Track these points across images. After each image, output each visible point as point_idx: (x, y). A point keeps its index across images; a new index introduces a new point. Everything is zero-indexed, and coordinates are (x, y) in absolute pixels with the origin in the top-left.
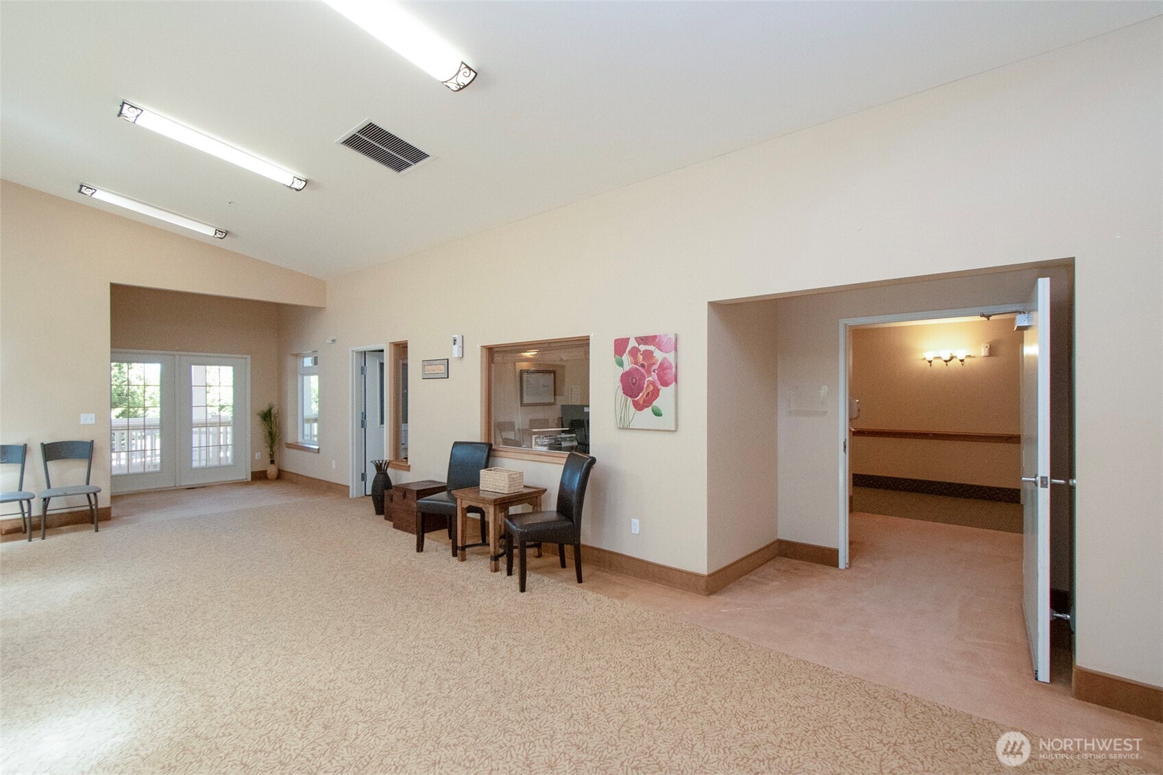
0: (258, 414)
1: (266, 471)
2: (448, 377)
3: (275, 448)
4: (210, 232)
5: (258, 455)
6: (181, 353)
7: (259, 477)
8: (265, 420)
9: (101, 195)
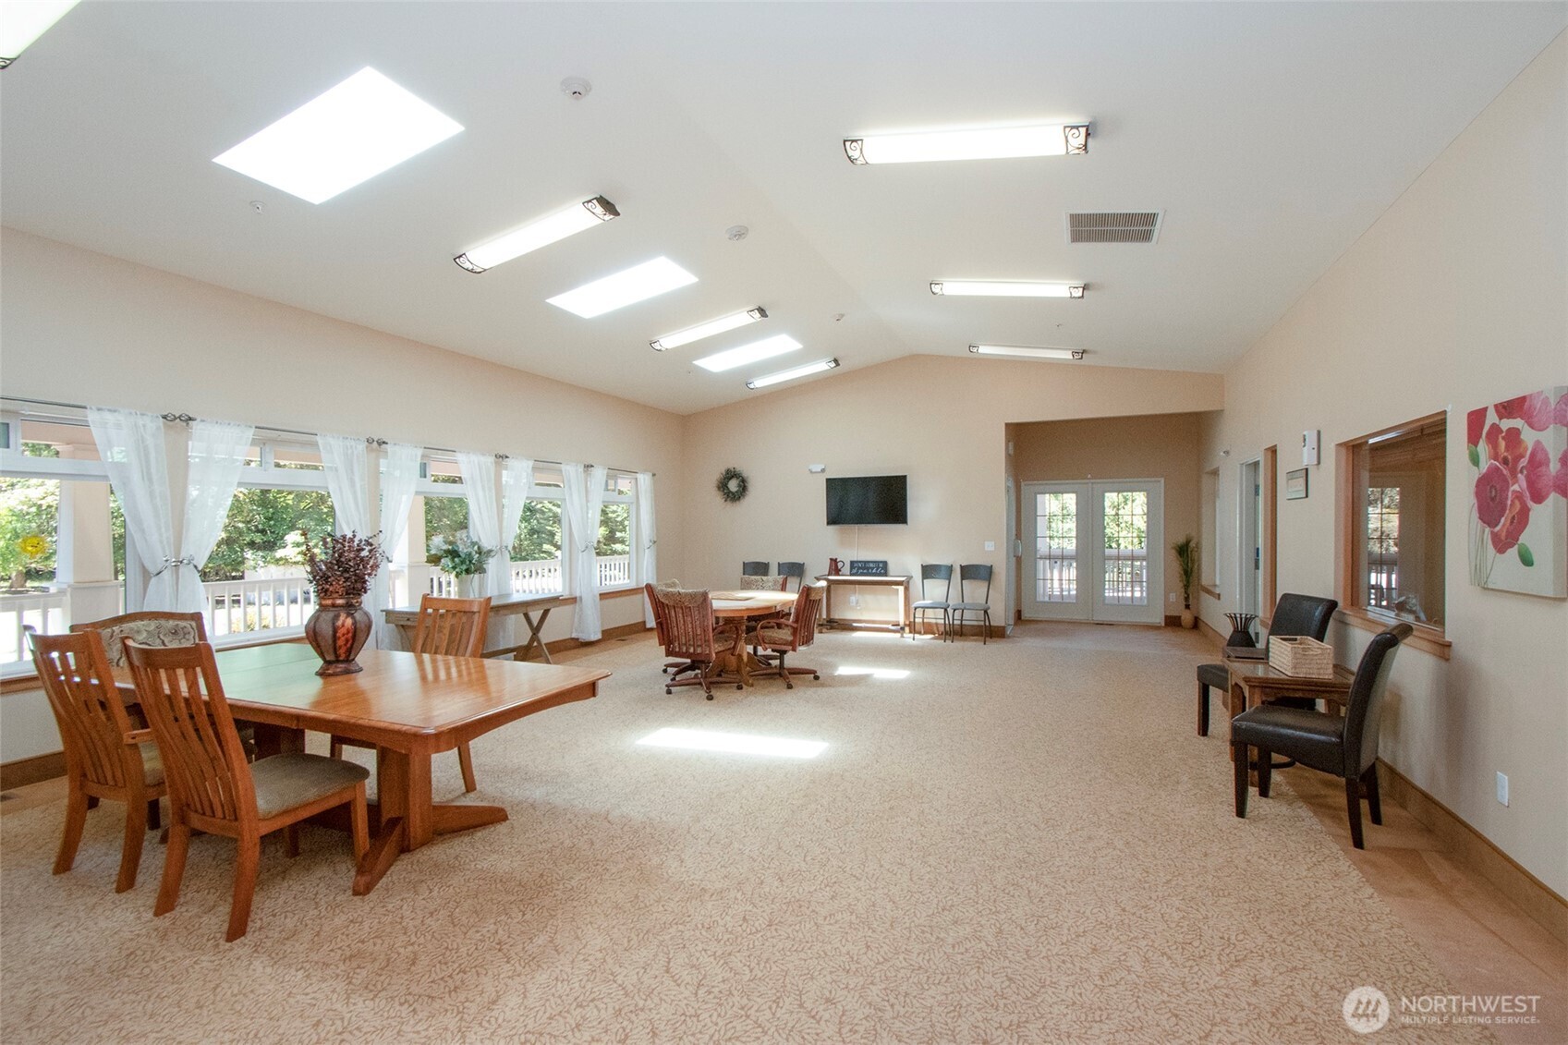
0: (1172, 548)
1: (1180, 617)
2: (1307, 496)
3: (1191, 590)
4: (1067, 355)
5: (1173, 597)
6: (1092, 481)
7: (1172, 622)
8: (1180, 554)
9: (984, 350)
